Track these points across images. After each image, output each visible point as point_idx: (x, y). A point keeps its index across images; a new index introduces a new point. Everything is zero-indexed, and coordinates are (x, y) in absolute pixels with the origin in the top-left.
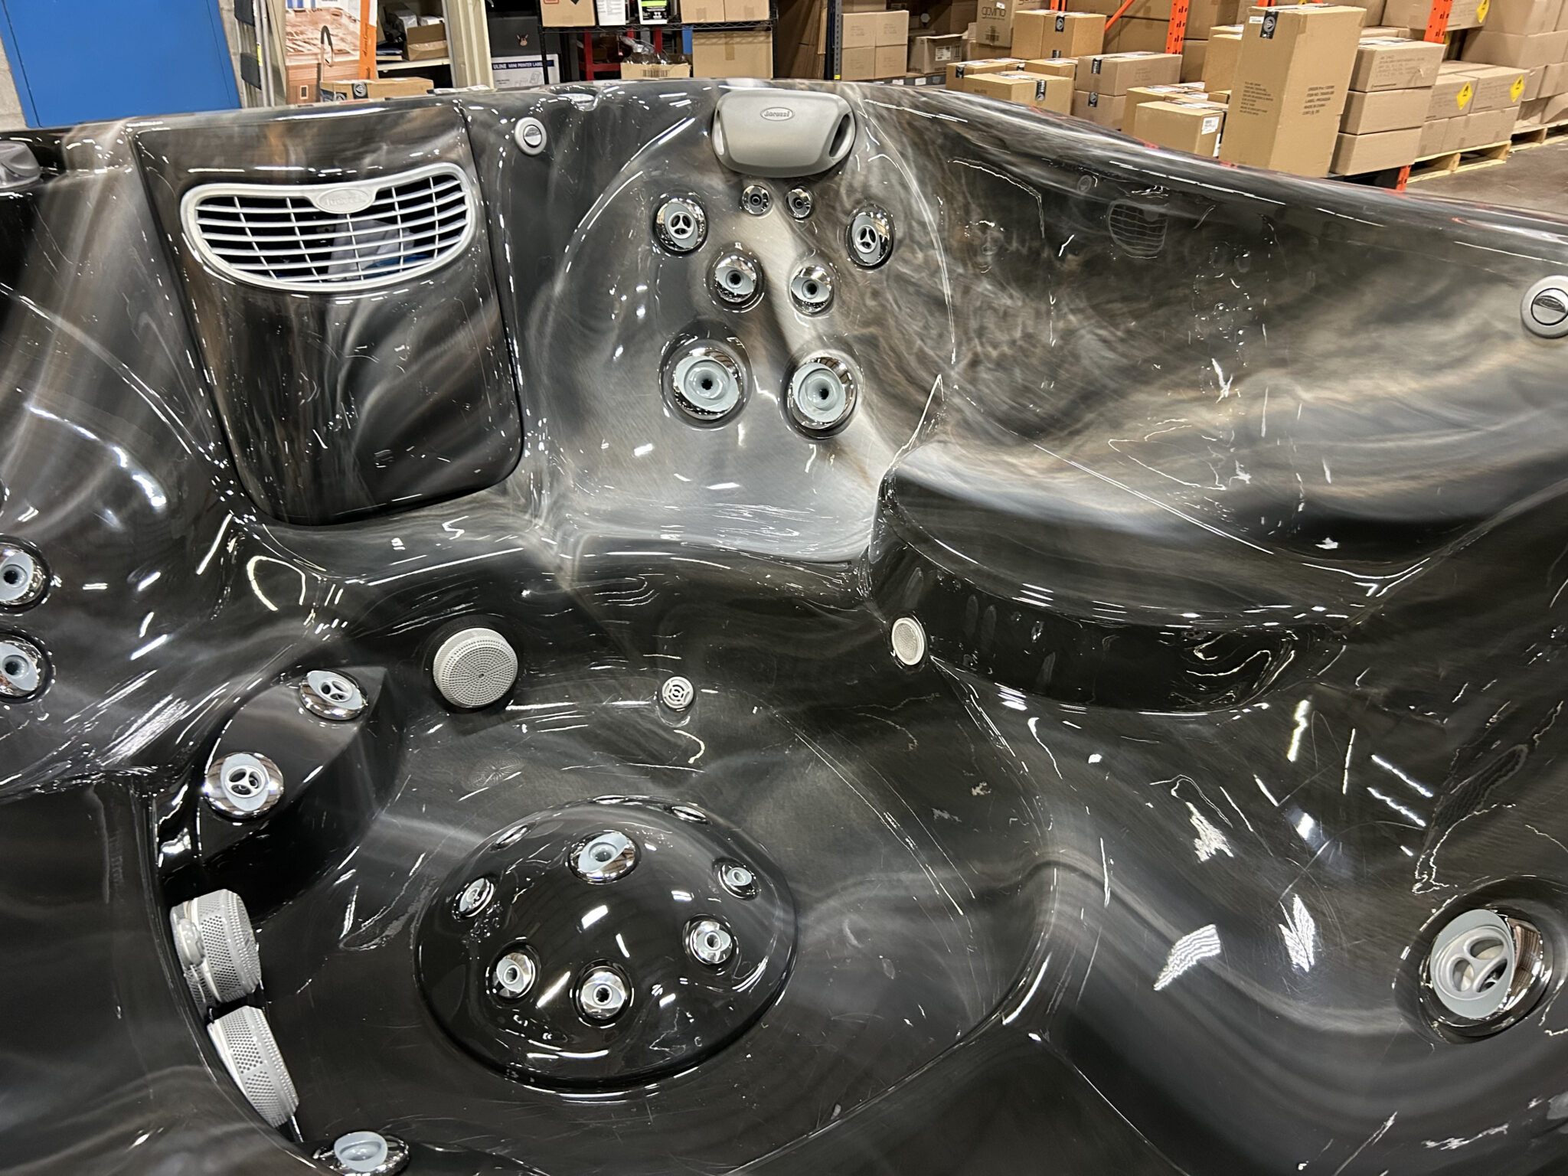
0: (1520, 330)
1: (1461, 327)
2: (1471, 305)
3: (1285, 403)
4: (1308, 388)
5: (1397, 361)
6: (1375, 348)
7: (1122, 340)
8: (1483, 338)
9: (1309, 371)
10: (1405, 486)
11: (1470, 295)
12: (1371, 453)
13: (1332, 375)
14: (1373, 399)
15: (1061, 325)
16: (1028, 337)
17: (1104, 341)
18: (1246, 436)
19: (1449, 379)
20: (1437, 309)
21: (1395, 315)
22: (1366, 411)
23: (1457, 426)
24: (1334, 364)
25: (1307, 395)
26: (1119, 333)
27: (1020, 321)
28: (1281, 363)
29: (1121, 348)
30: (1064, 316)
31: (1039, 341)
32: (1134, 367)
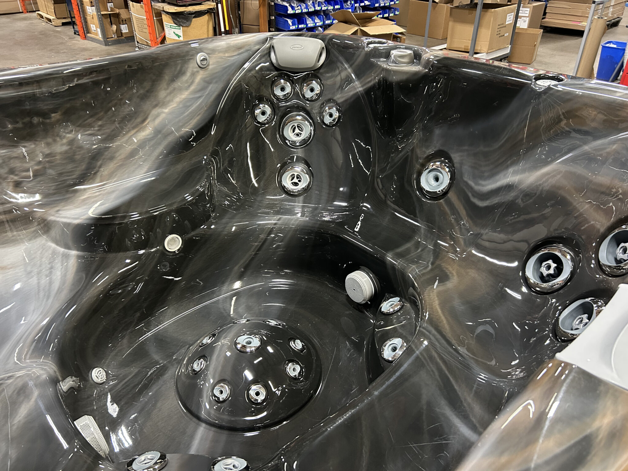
0: (199, 69)
1: (188, 74)
2: (187, 68)
3: (163, 116)
4: (166, 108)
5: (180, 89)
6: (174, 89)
7: (99, 130)
8: (193, 74)
9: (164, 104)
10: (198, 118)
11: (186, 66)
12: (188, 115)
13: (169, 101)
14: (181, 102)
15: (65, 141)
16: (46, 156)
17: (90, 135)
18: (157, 132)
19: (192, 88)
20: (181, 73)
21: (173, 79)
22: (181, 106)
23: (200, 97)
24: (168, 99)
25: (166, 111)
26: (96, 129)
27: (38, 152)
28: (156, 106)
29: (100, 133)
30: (64, 137)
31: (56, 153)
32: (109, 136)
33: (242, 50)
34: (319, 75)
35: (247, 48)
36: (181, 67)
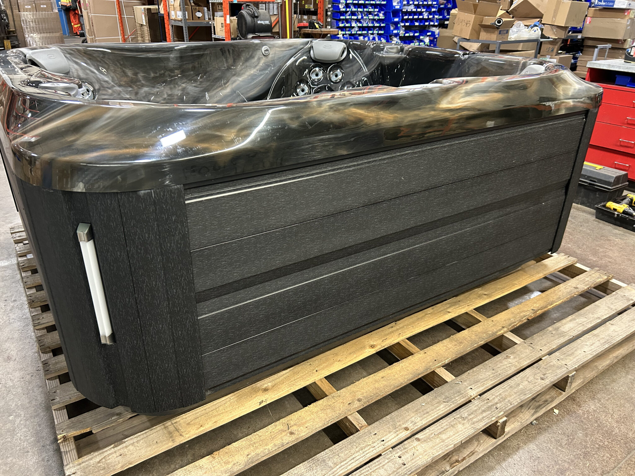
0: (263, 56)
1: (256, 58)
2: (256, 54)
3: (238, 82)
4: (240, 78)
5: (250, 67)
6: (247, 66)
7: (200, 84)
8: (259, 59)
9: (238, 74)
10: (260, 87)
12: (253, 85)
13: (243, 74)
14: (249, 75)
15: (180, 88)
16: (169, 95)
17: (195, 86)
18: (233, 92)
19: (258, 67)
20: (252, 57)
21: (247, 60)
22: (249, 78)
23: (261, 75)
24: (242, 72)
25: (240, 79)
26: (198, 83)
27: (165, 93)
28: (234, 75)
29: (200, 86)
30: (180, 85)
31: (174, 95)
32: (205, 89)
33: (292, 48)
34: (341, 66)
35: (295, 46)
36: (252, 53)
